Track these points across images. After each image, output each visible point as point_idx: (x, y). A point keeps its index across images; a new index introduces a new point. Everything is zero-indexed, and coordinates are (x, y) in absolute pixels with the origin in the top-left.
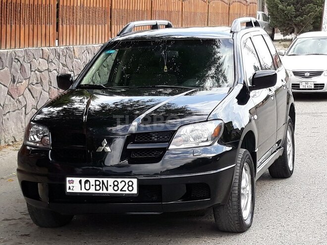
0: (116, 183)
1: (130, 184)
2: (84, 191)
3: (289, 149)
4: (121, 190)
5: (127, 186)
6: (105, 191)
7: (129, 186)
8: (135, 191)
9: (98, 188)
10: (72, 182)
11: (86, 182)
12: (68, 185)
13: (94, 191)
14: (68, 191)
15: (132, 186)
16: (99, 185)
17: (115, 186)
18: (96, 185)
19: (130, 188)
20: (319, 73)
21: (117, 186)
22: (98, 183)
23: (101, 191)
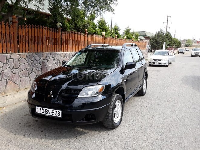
0: (53, 112)
1: (59, 112)
2: (42, 113)
3: (144, 87)
4: (55, 115)
5: (57, 113)
6: (49, 114)
7: (58, 113)
8: (60, 116)
9: (47, 112)
10: (38, 109)
11: (43, 109)
12: (36, 110)
13: (45, 114)
14: (37, 112)
15: (59, 113)
16: (47, 111)
17: (53, 113)
18: (46, 111)
19: (59, 115)
20: (160, 60)
21: (54, 113)
22: (46, 110)
23: (47, 114)
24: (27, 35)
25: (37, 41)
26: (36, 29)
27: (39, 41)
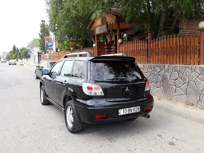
24: (157, 47)
25: (166, 53)
26: (165, 40)
27: (169, 52)
